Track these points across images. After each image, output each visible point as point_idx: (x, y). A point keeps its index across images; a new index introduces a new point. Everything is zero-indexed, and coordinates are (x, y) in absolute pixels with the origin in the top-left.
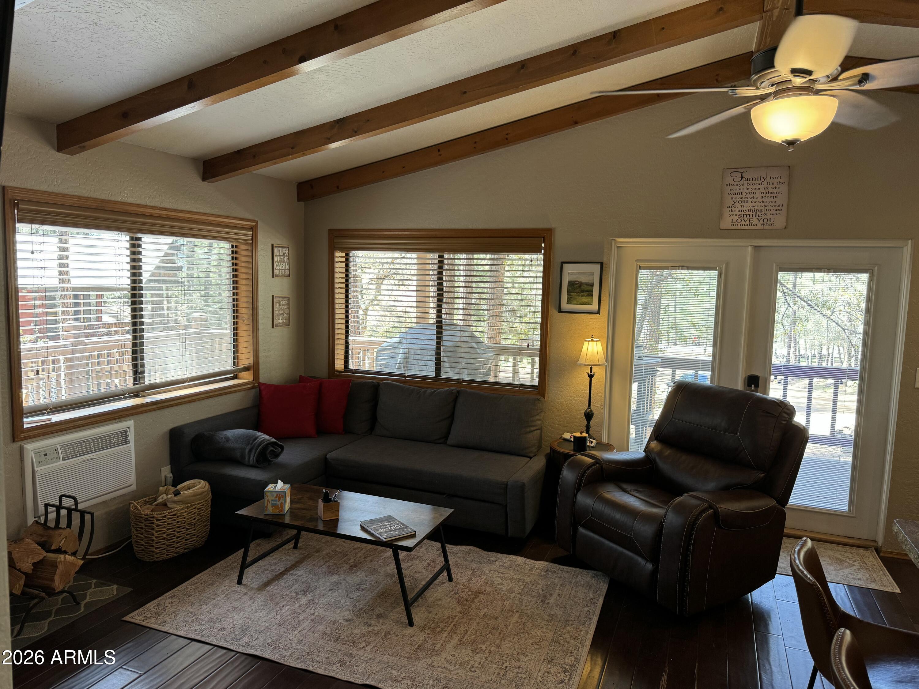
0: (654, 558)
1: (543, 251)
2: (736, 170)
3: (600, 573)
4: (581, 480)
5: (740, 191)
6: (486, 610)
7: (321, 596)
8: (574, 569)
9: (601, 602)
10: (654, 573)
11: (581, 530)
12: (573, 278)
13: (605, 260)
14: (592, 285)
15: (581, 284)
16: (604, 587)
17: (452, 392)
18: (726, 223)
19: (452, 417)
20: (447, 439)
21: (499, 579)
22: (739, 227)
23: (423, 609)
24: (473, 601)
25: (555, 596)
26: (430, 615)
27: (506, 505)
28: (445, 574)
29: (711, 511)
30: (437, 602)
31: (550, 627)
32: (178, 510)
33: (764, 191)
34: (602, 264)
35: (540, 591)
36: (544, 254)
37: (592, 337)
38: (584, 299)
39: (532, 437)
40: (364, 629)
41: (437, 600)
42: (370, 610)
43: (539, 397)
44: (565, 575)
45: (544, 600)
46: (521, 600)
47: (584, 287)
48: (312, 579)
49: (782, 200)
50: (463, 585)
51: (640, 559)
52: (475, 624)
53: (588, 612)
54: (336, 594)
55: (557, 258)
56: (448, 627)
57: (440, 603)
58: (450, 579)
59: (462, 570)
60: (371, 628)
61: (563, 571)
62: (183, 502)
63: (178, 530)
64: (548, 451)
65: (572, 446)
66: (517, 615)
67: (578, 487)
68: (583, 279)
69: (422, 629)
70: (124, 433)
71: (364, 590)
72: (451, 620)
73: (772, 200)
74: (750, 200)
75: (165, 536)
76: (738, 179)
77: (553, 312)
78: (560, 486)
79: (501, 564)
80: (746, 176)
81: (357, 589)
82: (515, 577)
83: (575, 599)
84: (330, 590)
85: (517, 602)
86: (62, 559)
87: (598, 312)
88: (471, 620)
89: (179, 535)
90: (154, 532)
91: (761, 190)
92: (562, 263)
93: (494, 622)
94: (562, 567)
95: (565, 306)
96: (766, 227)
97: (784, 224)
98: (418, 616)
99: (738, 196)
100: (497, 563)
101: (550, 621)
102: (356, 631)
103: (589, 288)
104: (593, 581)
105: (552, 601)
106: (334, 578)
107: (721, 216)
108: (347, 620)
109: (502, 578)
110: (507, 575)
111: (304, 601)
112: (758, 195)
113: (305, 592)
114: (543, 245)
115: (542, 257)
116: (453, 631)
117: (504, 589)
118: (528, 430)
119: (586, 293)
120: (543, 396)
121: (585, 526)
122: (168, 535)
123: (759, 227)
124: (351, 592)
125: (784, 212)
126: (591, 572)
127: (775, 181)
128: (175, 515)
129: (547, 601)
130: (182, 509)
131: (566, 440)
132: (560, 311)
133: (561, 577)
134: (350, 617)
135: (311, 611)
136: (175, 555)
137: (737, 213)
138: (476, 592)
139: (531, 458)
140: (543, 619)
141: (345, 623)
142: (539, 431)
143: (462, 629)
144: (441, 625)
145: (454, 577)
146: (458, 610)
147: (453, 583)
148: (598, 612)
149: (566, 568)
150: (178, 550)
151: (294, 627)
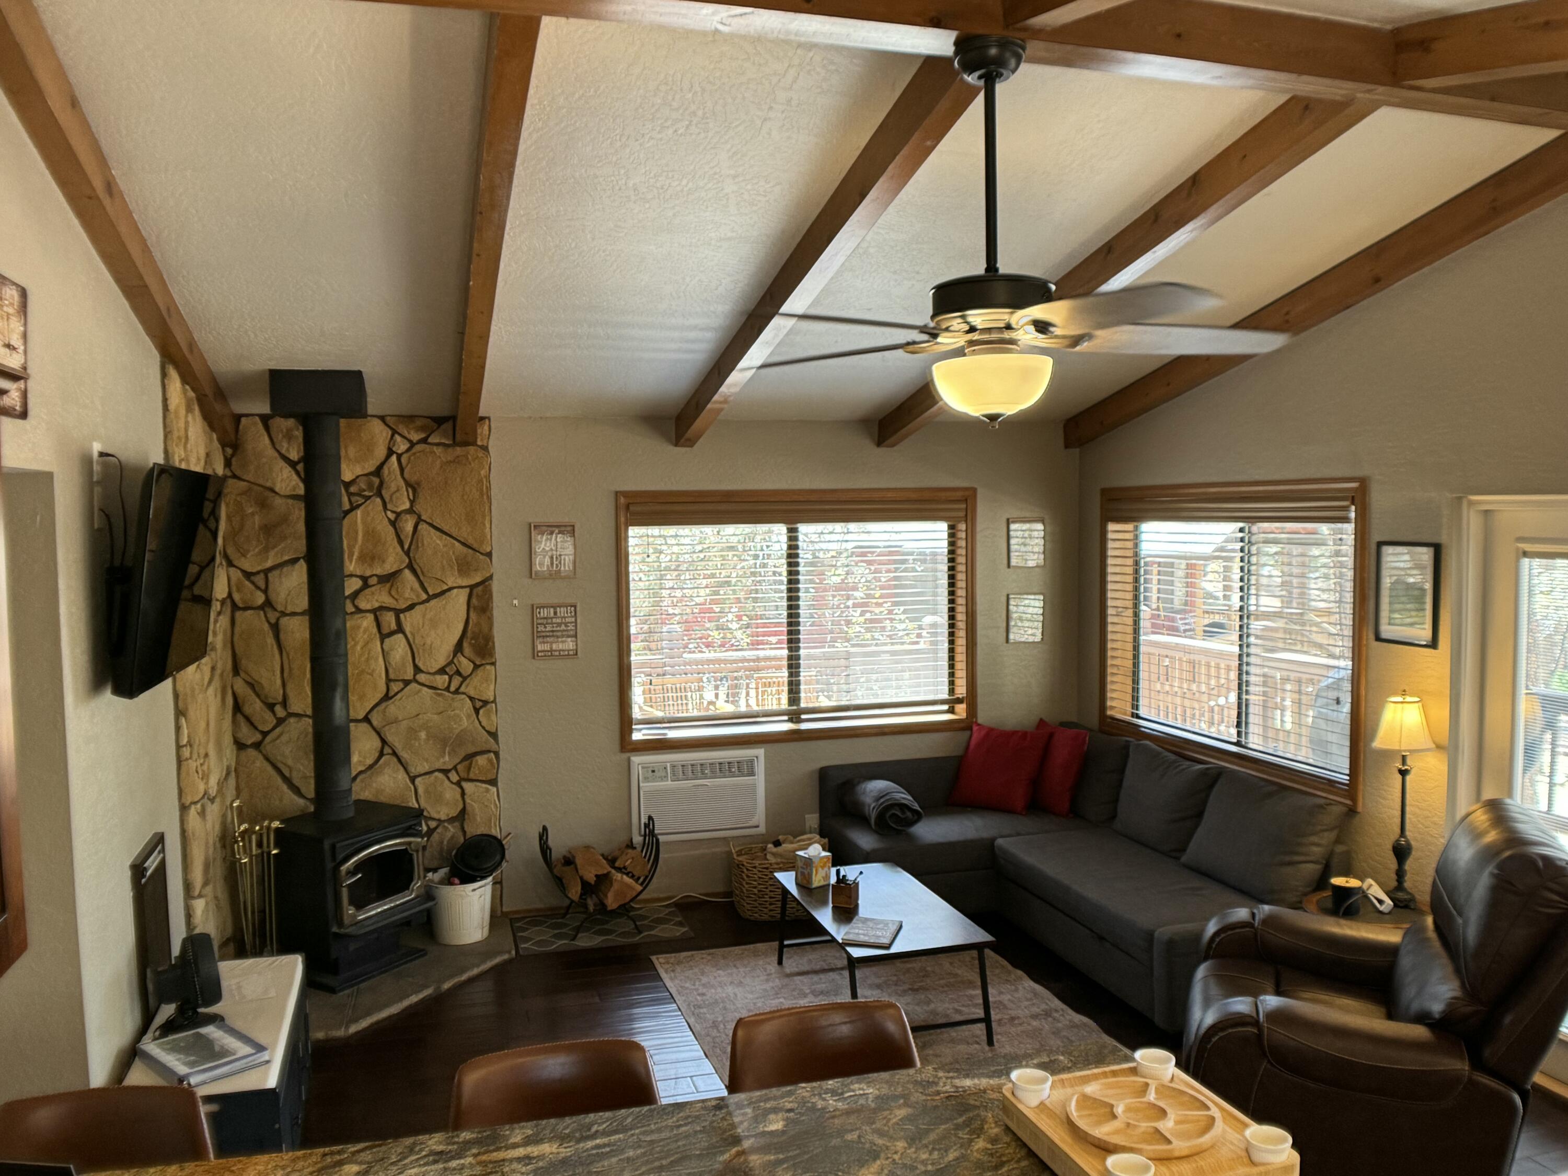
1: (1353, 519)
15: (1407, 587)
19: (1200, 816)
20: (1182, 854)
32: (771, 864)
36: (1355, 525)
38: (1413, 616)
55: (1374, 535)
62: (780, 855)
63: (771, 888)
70: (750, 763)
75: (755, 891)
77: (1368, 640)
86: (619, 878)
87: (1434, 644)
89: (772, 894)
90: (744, 883)
92: (1380, 544)
95: (1385, 628)
114: (1353, 510)
122: (759, 891)
128: (767, 868)
130: (777, 864)
132: (1378, 638)
136: (770, 919)
150: (771, 913)
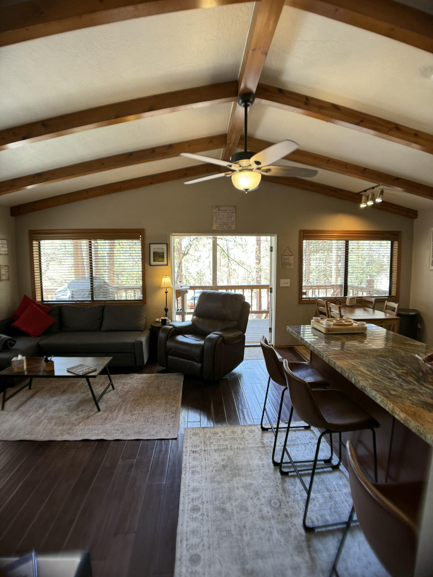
0: (201, 361)
1: (140, 239)
2: (217, 207)
3: (180, 373)
4: (168, 336)
5: (219, 215)
6: (133, 398)
7: (49, 408)
8: (168, 374)
9: (182, 384)
10: (202, 367)
11: (170, 357)
12: (155, 251)
13: (168, 243)
14: (163, 253)
15: (159, 253)
16: (182, 378)
17: (101, 306)
18: (214, 228)
19: (102, 318)
20: (101, 328)
21: (137, 384)
22: (219, 229)
23: (103, 403)
24: (126, 395)
25: (162, 386)
26: (107, 405)
27: (135, 353)
28: (111, 387)
29: (221, 338)
30: (109, 399)
31: (163, 398)
33: (227, 215)
34: (167, 244)
35: (156, 386)
36: (141, 241)
37: (166, 275)
38: (161, 260)
39: (143, 322)
40: (76, 417)
41: (109, 398)
42: (77, 409)
43: (144, 304)
44: (165, 377)
45: (158, 388)
46: (148, 390)
47: (160, 254)
48: (43, 401)
49: (233, 219)
50: (121, 390)
51: (195, 363)
52: (129, 404)
53: (178, 389)
54: (57, 405)
55: (147, 242)
56: (117, 408)
57: (111, 399)
58: (114, 388)
59: (118, 384)
60: (80, 416)
61: (164, 375)
64: (150, 327)
65: (161, 324)
66: (148, 396)
67: (167, 339)
68: (160, 251)
69: (105, 411)
71: (71, 401)
72: (118, 405)
73: (230, 219)
74: (222, 219)
76: (217, 210)
77: (147, 266)
78: (159, 339)
79: (136, 378)
80: (221, 209)
81: (68, 401)
82: (144, 382)
83: (171, 385)
84: (54, 404)
85: (146, 391)
87: (167, 265)
88: (127, 403)
91: (226, 215)
92: (150, 244)
93: (138, 402)
94: (163, 374)
95: (152, 263)
96: (229, 229)
97: (235, 229)
98: (102, 406)
99: (218, 217)
100: (134, 378)
101: (162, 396)
102: (72, 419)
103: (162, 255)
104: (177, 377)
105: (161, 388)
106: (55, 399)
107: (212, 225)
108: (66, 415)
109: (138, 384)
110: (139, 382)
111: (41, 411)
112: (225, 217)
113: (41, 407)
114: (140, 236)
115: (140, 241)
116: (120, 409)
117: (140, 388)
118: (140, 319)
119: (161, 257)
120: (145, 303)
121: (171, 355)
123: (226, 229)
124: (65, 403)
125: (235, 223)
126: (176, 374)
127: (231, 212)
129: (160, 389)
131: (157, 322)
132: (150, 265)
133: (164, 378)
134: (67, 414)
135: (46, 415)
137: (218, 223)
138: (127, 391)
139: (142, 331)
140: (160, 396)
141: (66, 417)
142: (145, 319)
143: (124, 407)
144: (113, 408)
145: (115, 387)
146: (120, 400)
147: (115, 390)
148: (182, 388)
149: (165, 374)
151: (39, 424)
